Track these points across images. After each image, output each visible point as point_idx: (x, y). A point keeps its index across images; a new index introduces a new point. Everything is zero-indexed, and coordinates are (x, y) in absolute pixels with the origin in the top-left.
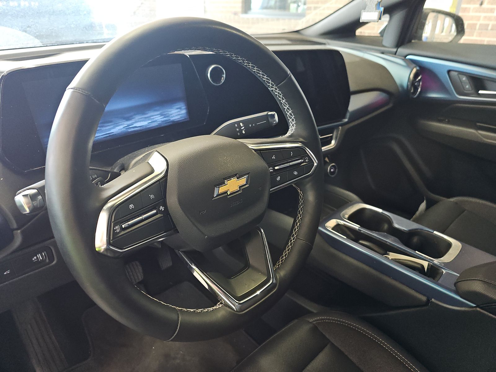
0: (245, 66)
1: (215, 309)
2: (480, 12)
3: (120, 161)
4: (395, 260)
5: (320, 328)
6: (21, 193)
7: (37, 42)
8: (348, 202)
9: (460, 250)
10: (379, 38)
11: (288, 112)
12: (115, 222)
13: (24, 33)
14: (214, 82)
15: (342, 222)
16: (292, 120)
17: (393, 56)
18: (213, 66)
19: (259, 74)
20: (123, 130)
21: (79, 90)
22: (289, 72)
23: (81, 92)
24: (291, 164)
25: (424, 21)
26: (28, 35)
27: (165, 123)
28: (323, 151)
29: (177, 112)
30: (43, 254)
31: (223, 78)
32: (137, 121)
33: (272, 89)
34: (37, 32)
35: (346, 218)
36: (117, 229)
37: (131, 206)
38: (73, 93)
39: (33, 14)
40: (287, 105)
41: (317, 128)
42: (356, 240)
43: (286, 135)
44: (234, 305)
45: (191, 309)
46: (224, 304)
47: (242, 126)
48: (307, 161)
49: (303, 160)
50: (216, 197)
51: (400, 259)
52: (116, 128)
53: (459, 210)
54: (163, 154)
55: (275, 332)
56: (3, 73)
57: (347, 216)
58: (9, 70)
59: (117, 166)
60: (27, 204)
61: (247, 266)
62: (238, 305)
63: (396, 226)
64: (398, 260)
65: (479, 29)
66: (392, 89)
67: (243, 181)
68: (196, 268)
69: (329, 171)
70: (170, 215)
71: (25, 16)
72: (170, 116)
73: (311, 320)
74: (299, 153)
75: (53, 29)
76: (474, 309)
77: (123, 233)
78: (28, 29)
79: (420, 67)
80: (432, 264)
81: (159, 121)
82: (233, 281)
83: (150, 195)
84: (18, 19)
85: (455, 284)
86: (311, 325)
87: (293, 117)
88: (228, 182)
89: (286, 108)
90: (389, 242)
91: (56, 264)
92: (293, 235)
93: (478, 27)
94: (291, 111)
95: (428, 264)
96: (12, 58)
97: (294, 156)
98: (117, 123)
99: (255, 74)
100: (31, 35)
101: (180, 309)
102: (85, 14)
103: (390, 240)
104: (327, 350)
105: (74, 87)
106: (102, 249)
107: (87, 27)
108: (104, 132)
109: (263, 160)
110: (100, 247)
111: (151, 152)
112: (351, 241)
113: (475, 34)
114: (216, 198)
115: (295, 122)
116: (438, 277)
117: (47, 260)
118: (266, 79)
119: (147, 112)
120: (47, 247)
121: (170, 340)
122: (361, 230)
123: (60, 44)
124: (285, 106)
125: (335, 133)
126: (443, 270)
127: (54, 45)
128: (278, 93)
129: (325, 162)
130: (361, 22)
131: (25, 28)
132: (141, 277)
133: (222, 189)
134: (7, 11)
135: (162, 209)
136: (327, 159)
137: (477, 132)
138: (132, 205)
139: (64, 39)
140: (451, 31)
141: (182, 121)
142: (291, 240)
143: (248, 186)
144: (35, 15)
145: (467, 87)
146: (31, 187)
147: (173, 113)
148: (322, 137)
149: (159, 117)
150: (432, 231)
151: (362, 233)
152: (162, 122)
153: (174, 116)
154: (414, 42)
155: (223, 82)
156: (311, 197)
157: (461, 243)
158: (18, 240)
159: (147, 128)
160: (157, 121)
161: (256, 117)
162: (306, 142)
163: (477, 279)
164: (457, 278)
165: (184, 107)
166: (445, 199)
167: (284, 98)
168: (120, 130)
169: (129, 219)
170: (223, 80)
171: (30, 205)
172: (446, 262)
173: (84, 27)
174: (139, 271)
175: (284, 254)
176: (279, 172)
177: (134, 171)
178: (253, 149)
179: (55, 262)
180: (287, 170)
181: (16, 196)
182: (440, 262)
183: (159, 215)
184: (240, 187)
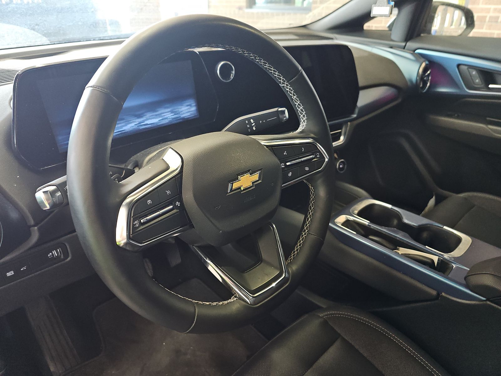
0: (256, 63)
1: (230, 302)
2: (490, 4)
3: (133, 158)
4: (405, 255)
5: (330, 323)
6: (41, 190)
7: (45, 40)
8: (357, 198)
9: (470, 245)
10: (388, 32)
11: (299, 108)
12: (134, 217)
13: (32, 31)
14: (223, 79)
15: (351, 218)
16: (303, 116)
17: (401, 51)
18: (222, 63)
19: (271, 70)
20: (134, 127)
22: (300, 68)
23: (101, 90)
24: (302, 159)
26: (36, 33)
27: (176, 120)
28: (333, 146)
29: (187, 109)
30: (58, 251)
31: (232, 75)
32: (148, 118)
33: (283, 85)
34: (45, 30)
35: (355, 213)
36: (136, 224)
37: (149, 202)
38: (92, 92)
39: (41, 11)
40: (298, 101)
41: (328, 123)
42: (366, 236)
43: (297, 131)
44: (249, 299)
45: (207, 302)
46: (238, 297)
47: (252, 122)
48: (318, 156)
49: (314, 156)
50: (229, 192)
51: (409, 254)
52: (128, 125)
53: (468, 206)
54: (177, 151)
55: (284, 327)
56: (18, 72)
57: (356, 212)
59: (131, 163)
60: (47, 200)
61: (258, 260)
62: (252, 298)
63: (406, 221)
64: (408, 255)
65: (489, 21)
66: (400, 84)
67: (256, 177)
68: (211, 262)
69: (338, 168)
70: (186, 211)
71: (34, 14)
72: (180, 113)
73: (322, 315)
74: (310, 148)
75: (61, 27)
76: (484, 302)
77: (142, 227)
78: (36, 27)
79: (430, 61)
80: (442, 258)
81: (169, 118)
82: (246, 275)
83: (166, 191)
84: (26, 17)
85: (465, 278)
86: (321, 320)
87: (304, 113)
88: (241, 178)
89: (297, 104)
90: (399, 237)
91: (71, 260)
92: (305, 230)
93: (487, 19)
94: (302, 107)
95: (438, 259)
96: (21, 57)
97: (305, 152)
98: (128, 121)
99: (266, 71)
100: (40, 33)
101: (196, 302)
102: (93, 12)
103: (400, 236)
104: (337, 343)
105: (93, 85)
106: (122, 243)
107: (94, 25)
109: (275, 155)
110: (120, 242)
111: (165, 149)
112: (361, 236)
113: (485, 27)
114: (230, 194)
115: (306, 118)
116: (448, 271)
117: (62, 257)
118: (277, 75)
119: (158, 109)
120: (62, 243)
121: (187, 332)
122: (370, 226)
123: (67, 42)
124: (296, 102)
125: (344, 129)
126: (453, 264)
127: (61, 42)
128: (290, 89)
129: (335, 158)
130: (371, 16)
131: (33, 26)
133: (236, 185)
134: (16, 10)
135: (178, 205)
136: (336, 155)
137: (487, 126)
138: (150, 200)
139: (70, 36)
140: (460, 24)
141: (192, 118)
142: (303, 235)
143: (261, 181)
144: (44, 13)
145: (477, 81)
146: (51, 184)
147: (183, 111)
148: (331, 133)
149: (170, 114)
150: (442, 226)
151: (371, 229)
152: (172, 119)
153: (184, 113)
154: (422, 36)
155: (232, 77)
156: (322, 192)
157: (471, 238)
158: (35, 237)
159: (158, 125)
160: (167, 118)
161: (267, 113)
162: (317, 137)
163: (487, 273)
164: (467, 271)
165: (194, 104)
166: (454, 194)
167: (295, 94)
168: (131, 128)
169: (147, 214)
170: (232, 76)
171: (50, 201)
172: (456, 256)
173: (91, 25)
174: (148, 268)
175: (296, 249)
176: (291, 168)
177: (150, 168)
178: (265, 145)
179: (69, 258)
180: (297, 166)
181: (36, 193)
182: (450, 256)
183: (175, 211)
184: (253, 183)
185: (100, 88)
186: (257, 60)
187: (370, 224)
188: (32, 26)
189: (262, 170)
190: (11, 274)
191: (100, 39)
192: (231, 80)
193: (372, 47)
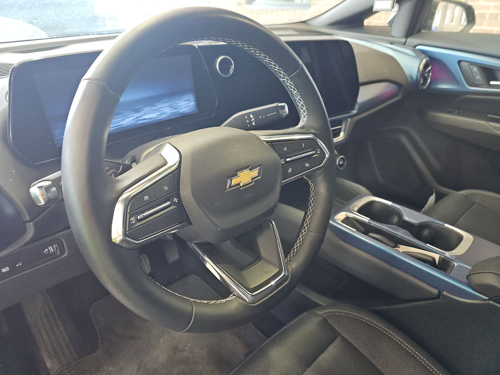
0: (256, 57)
1: (228, 300)
2: (490, 1)
3: (131, 153)
4: (406, 253)
5: (330, 321)
6: (35, 185)
7: (44, 35)
8: (357, 195)
9: (472, 243)
10: (388, 28)
11: (299, 103)
12: (131, 213)
13: (31, 25)
14: (222, 73)
15: (351, 215)
16: (303, 111)
17: (401, 47)
18: (221, 57)
19: (271, 64)
20: (132, 122)
21: (94, 81)
22: (301, 62)
23: (97, 83)
24: (303, 155)
25: (434, 11)
26: (34, 27)
27: (174, 115)
28: (334, 142)
29: (186, 104)
30: (55, 247)
31: (231, 69)
32: (146, 113)
33: (284, 80)
34: (43, 24)
35: (354, 211)
36: (133, 220)
37: (146, 198)
38: (88, 85)
39: (39, 5)
40: (299, 96)
41: (328, 119)
42: (366, 233)
43: (298, 126)
44: (247, 297)
45: (204, 300)
46: (237, 295)
47: (252, 117)
48: (318, 152)
49: (315, 152)
50: (228, 189)
51: (410, 252)
52: (126, 120)
53: (469, 203)
54: (175, 146)
56: (14, 65)
57: (356, 209)
58: (21, 62)
59: (128, 158)
60: (42, 195)
61: (258, 257)
62: (251, 296)
63: (406, 218)
64: (408, 253)
65: (489, 19)
66: (401, 80)
67: (255, 173)
68: (210, 259)
69: (338, 164)
70: (184, 207)
71: (32, 8)
72: (179, 108)
73: (321, 313)
74: (311, 144)
75: (59, 21)
76: (487, 302)
77: (138, 224)
78: (34, 21)
79: (430, 58)
80: (443, 257)
82: (244, 273)
83: (164, 187)
84: (24, 10)
85: (467, 277)
86: (321, 318)
87: (304, 108)
88: (240, 173)
89: (298, 99)
90: (400, 235)
91: (66, 257)
92: (305, 228)
93: (487, 16)
94: (303, 102)
95: (440, 257)
96: (19, 50)
97: (306, 148)
98: (126, 115)
99: (266, 65)
100: (38, 27)
101: (194, 300)
103: (401, 233)
104: (337, 342)
105: (89, 78)
106: (118, 240)
107: (93, 19)
108: (114, 125)
109: (274, 151)
110: (115, 239)
111: (163, 144)
112: (361, 233)
113: (485, 24)
114: (229, 190)
115: (306, 113)
116: (450, 269)
117: (59, 253)
118: (278, 69)
120: (58, 239)
121: (185, 331)
122: (370, 223)
123: (66, 36)
124: (296, 97)
125: (344, 125)
126: (454, 263)
127: (59, 37)
128: (290, 84)
129: (335, 155)
130: (373, 11)
131: (32, 20)
133: (235, 181)
134: (14, 3)
135: (175, 201)
136: (336, 152)
137: (488, 124)
138: (147, 196)
139: (69, 31)
140: (461, 20)
141: (191, 113)
142: (303, 233)
144: (42, 7)
145: (478, 77)
146: (46, 179)
147: (182, 105)
148: (332, 129)
149: (169, 109)
150: (443, 224)
151: (371, 226)
152: (171, 114)
153: (182, 108)
154: (424, 32)
156: (322, 189)
157: (472, 236)
158: (30, 232)
159: (156, 120)
160: (166, 113)
161: (266, 108)
162: (317, 133)
163: (490, 272)
164: (469, 271)
165: (193, 99)
166: (454, 191)
167: (295, 89)
168: (129, 122)
169: (145, 211)
170: (232, 71)
171: (45, 197)
172: (458, 255)
173: (89, 19)
174: (146, 264)
175: (295, 247)
176: (291, 164)
177: (147, 163)
178: (265, 141)
179: (65, 255)
180: (298, 162)
181: (30, 188)
182: (451, 254)
183: (173, 207)
184: (252, 179)
185: (99, 82)
186: (257, 55)
188: (30, 19)
190: (6, 270)
191: (98, 33)
192: (230, 75)
193: (373, 43)
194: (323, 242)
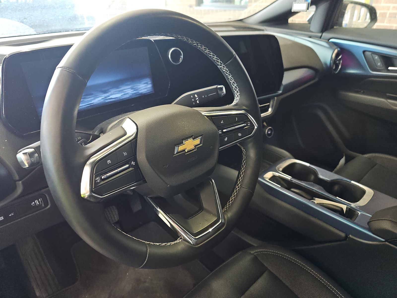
0: (198, 49)
1: (176, 243)
2: (390, 3)
3: (99, 126)
4: (320, 204)
5: (260, 259)
6: (21, 151)
7: (32, 31)
8: (282, 158)
9: (372, 196)
10: (307, 25)
11: (234, 85)
12: (96, 174)
13: (22, 24)
14: (173, 62)
15: (277, 174)
16: (237, 92)
17: (319, 40)
18: (173, 49)
19: (210, 54)
20: (101, 101)
21: (66, 69)
22: (234, 53)
23: (68, 70)
24: (236, 127)
25: (344, 11)
26: (24, 25)
27: (135, 95)
28: (262, 117)
29: (145, 86)
30: (40, 200)
31: (181, 59)
32: (113, 93)
33: (221, 67)
34: (32, 23)
35: (280, 170)
36: (98, 180)
37: (109, 162)
38: (61, 71)
39: (28, 8)
40: (233, 80)
41: (257, 98)
42: (288, 189)
43: (232, 104)
44: (191, 240)
45: (157, 243)
46: (183, 239)
47: (196, 97)
48: (249, 125)
49: (246, 124)
50: (176, 154)
51: (323, 204)
52: (96, 99)
53: (372, 164)
54: (133, 120)
55: (224, 261)
56: (6, 56)
58: (11, 54)
59: (97, 130)
60: (27, 160)
61: (201, 209)
62: (195, 240)
63: (321, 177)
65: (389, 17)
66: (317, 66)
67: (197, 141)
68: (161, 211)
69: (267, 134)
71: (23, 10)
72: (139, 90)
73: (252, 252)
74: (243, 118)
75: (44, 20)
76: (384, 243)
77: (102, 183)
78: (25, 20)
79: (341, 48)
80: (349, 207)
81: (130, 93)
82: (190, 221)
83: (123, 153)
84: (16, 12)
85: (368, 223)
86: (252, 256)
87: (237, 90)
88: (185, 142)
89: (232, 82)
91: (50, 207)
92: (238, 185)
93: (388, 15)
94: (236, 84)
95: (347, 207)
96: (12, 44)
97: (238, 121)
98: (97, 96)
99: (207, 55)
100: (27, 25)
101: (148, 243)
102: (70, 8)
103: (316, 189)
104: (265, 275)
105: (62, 67)
106: (86, 195)
107: (72, 19)
108: (86, 103)
109: (213, 124)
110: (84, 194)
111: (124, 119)
112: (285, 189)
113: (386, 21)
115: (239, 93)
116: (355, 217)
117: (43, 205)
118: (216, 59)
119: (120, 86)
120: (43, 194)
121: (141, 267)
123: (50, 32)
125: (271, 102)
126: (358, 212)
127: (45, 33)
128: (226, 70)
129: (264, 126)
130: (292, 11)
132: (117, 219)
133: (181, 148)
134: (7, 6)
135: (133, 164)
136: (265, 124)
137: (387, 100)
138: (110, 160)
139: (53, 28)
140: (366, 19)
141: (148, 94)
142: (237, 189)
143: (202, 145)
144: (30, 9)
145: (379, 64)
146: (30, 147)
147: (141, 87)
148: (260, 106)
149: (130, 90)
150: (350, 181)
151: (293, 183)
152: (132, 94)
153: (142, 90)
154: (336, 28)
155: (181, 61)
156: (252, 153)
157: (373, 191)
158: (20, 189)
159: (121, 99)
160: (128, 93)
161: (208, 90)
162: (248, 109)
163: (386, 219)
164: (370, 218)
165: (150, 82)
166: (360, 155)
167: (230, 74)
168: (99, 101)
169: (107, 172)
171: (29, 161)
172: (361, 205)
173: (69, 19)
174: (115, 213)
175: (231, 200)
176: (227, 134)
177: (110, 134)
178: (205, 116)
179: (49, 206)
180: (232, 132)
181: (17, 154)
182: (356, 205)
183: (131, 169)
184: (195, 146)
185: (70, 69)
186: (199, 47)
187: (291, 179)
188: (21, 19)
189: (203, 136)
190: (1, 219)
192: (180, 63)
193: (295, 37)
194: (253, 196)
